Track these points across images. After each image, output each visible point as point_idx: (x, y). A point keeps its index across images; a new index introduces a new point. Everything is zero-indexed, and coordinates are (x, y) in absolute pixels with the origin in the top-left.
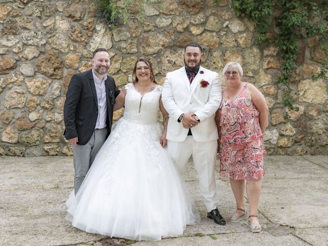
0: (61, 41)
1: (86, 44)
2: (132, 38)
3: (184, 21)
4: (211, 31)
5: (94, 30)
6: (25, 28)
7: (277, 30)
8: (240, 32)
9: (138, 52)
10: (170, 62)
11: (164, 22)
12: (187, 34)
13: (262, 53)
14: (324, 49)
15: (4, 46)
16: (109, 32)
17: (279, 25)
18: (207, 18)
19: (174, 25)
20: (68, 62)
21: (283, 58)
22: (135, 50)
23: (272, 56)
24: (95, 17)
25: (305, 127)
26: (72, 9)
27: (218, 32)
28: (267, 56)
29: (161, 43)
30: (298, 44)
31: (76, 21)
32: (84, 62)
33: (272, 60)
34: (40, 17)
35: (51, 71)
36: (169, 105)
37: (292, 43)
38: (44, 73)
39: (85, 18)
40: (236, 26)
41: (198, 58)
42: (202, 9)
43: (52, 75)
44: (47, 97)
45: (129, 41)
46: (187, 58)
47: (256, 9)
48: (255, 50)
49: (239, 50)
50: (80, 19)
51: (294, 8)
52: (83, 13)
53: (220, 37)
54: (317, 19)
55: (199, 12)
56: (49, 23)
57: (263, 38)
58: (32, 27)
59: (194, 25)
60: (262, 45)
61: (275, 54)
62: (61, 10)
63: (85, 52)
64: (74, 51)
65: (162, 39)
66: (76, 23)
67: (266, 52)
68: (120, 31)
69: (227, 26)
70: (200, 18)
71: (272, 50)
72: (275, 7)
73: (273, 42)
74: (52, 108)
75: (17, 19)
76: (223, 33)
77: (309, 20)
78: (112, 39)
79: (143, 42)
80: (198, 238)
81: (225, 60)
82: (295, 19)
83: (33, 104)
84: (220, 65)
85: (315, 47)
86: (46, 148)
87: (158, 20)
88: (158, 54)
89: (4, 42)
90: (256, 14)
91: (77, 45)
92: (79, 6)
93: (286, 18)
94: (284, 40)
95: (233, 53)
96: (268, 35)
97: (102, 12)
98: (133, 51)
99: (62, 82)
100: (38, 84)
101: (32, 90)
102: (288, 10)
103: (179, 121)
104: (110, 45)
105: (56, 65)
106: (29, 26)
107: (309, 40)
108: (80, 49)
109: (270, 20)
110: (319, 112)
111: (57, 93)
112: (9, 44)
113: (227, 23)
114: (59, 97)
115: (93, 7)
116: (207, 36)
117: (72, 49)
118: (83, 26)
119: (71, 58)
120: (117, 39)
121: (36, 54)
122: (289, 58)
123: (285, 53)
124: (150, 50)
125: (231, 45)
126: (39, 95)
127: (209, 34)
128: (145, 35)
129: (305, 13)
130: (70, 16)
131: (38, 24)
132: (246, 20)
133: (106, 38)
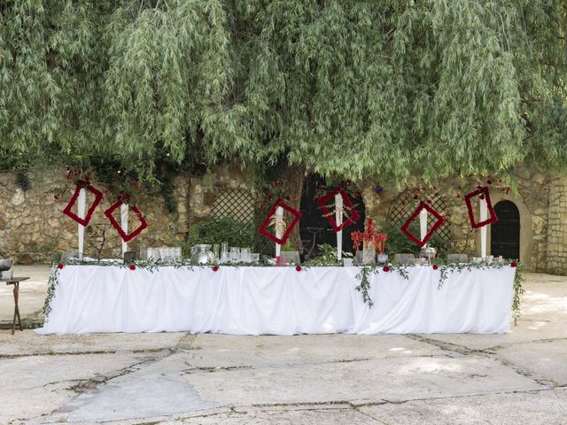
1: (10, 200)
2: (37, 196)
5: (15, 192)
9: (40, 204)
16: (23, 193)
22: (38, 203)
24: (16, 184)
25: (136, 247)
26: (2, 179)
31: (4, 186)
32: (8, 210)
39: (10, 184)
45: (35, 198)
50: (7, 185)
52: (8, 182)
63: (9, 204)
64: (2, 204)
68: (30, 192)
78: (25, 197)
79: (43, 199)
88: (52, 206)
91: (4, 200)
92: (6, 178)
97: (21, 181)
98: (36, 204)
104: (24, 200)
108: (6, 202)
110: (144, 239)
115: (14, 178)
117: (1, 202)
118: (8, 189)
120: (28, 197)
124: (47, 203)
128: (44, 194)
130: (1, 184)
133: (22, 196)
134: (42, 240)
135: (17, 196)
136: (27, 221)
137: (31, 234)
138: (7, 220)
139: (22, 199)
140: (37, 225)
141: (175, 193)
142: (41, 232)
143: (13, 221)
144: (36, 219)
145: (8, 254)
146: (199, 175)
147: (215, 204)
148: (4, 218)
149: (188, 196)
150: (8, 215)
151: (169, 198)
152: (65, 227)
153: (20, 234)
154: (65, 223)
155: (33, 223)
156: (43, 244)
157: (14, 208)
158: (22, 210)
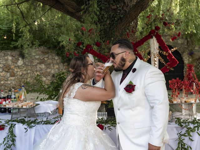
0: (10, 62)
1: (16, 63)
2: (29, 61)
3: (43, 57)
4: (50, 59)
5: (19, 59)
7: (67, 59)
8: (58, 59)
10: (39, 67)
11: (37, 57)
12: (44, 60)
16: (23, 60)
18: (49, 56)
19: (40, 58)
20: (12, 68)
22: (30, 64)
23: (66, 65)
24: (19, 56)
26: (12, 54)
27: (52, 59)
28: (65, 65)
31: (14, 57)
32: (16, 68)
34: (4, 56)
35: (7, 70)
38: (5, 71)
39: (16, 56)
40: (56, 58)
43: (7, 71)
44: (6, 77)
47: (61, 54)
48: (62, 64)
49: (57, 64)
50: (15, 56)
53: (52, 61)
55: (47, 54)
56: (6, 58)
57: (63, 61)
59: (45, 57)
60: (63, 63)
63: (16, 65)
64: (13, 65)
65: (37, 61)
66: (13, 58)
67: (64, 64)
68: (26, 59)
69: (54, 58)
70: (47, 56)
73: (66, 62)
74: (7, 80)
76: (53, 60)
78: (23, 62)
79: (32, 62)
81: (54, 66)
83: (2, 79)
84: (53, 68)
86: (6, 91)
87: (36, 56)
88: (36, 65)
90: (61, 55)
97: (21, 55)
99: (10, 73)
100: (4, 74)
101: (2, 75)
105: (8, 69)
111: (9, 76)
114: (9, 77)
115: (18, 53)
116: (49, 60)
117: (13, 64)
118: (15, 58)
119: (12, 67)
120: (25, 61)
121: (3, 66)
124: (34, 64)
125: (55, 63)
126: (4, 77)
128: (32, 60)
130: (12, 56)
131: (3, 58)
132: (59, 56)
134: (31, 81)
135: (20, 62)
136: (25, 72)
137: (27, 79)
138: (15, 72)
139: (22, 63)
140: (29, 74)
142: (31, 77)
143: (18, 72)
144: (29, 72)
145: (16, 88)
148: (14, 71)
150: (16, 70)
152: (42, 75)
153: (22, 79)
154: (42, 73)
155: (28, 74)
156: (32, 83)
157: (18, 67)
158: (22, 68)
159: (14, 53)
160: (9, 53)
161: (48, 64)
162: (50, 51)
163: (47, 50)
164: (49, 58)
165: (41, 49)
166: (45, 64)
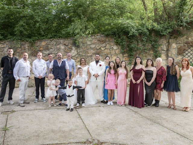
0: (62, 52)
2: (83, 51)
3: (99, 46)
5: (72, 49)
6: (51, 48)
7: (128, 49)
8: (116, 49)
9: (85, 55)
11: (93, 46)
12: (100, 50)
13: (123, 56)
14: (142, 55)
15: (45, 54)
16: (76, 49)
17: (128, 47)
18: (106, 45)
19: (96, 47)
21: (130, 57)
23: (126, 57)
24: (72, 45)
26: (65, 42)
28: (125, 57)
29: (92, 53)
30: (134, 53)
33: (126, 58)
34: (56, 45)
36: (91, 71)
37: (132, 53)
40: (115, 47)
41: (99, 58)
42: (105, 42)
45: (82, 52)
46: (96, 58)
47: (121, 42)
48: (121, 55)
49: (116, 54)
51: (133, 42)
52: (69, 44)
53: (110, 51)
54: (140, 45)
55: (104, 43)
56: (58, 46)
57: (123, 51)
58: (53, 48)
59: (102, 47)
60: (123, 53)
61: (127, 56)
62: (62, 43)
64: (66, 55)
65: (92, 51)
66: (66, 47)
67: (124, 55)
68: (80, 49)
69: (112, 47)
70: (104, 45)
71: (126, 55)
72: (127, 41)
73: (127, 52)
75: (49, 45)
76: (111, 50)
77: (137, 46)
78: (77, 52)
79: (87, 52)
80: (99, 107)
81: (112, 58)
82: (132, 45)
85: (139, 54)
87: (91, 45)
88: (91, 56)
89: (45, 53)
90: (121, 44)
91: (67, 53)
93: (130, 45)
94: (130, 52)
95: (114, 56)
96: (125, 50)
97: (74, 43)
98: (83, 55)
102: (131, 42)
103: (94, 76)
104: (77, 53)
106: (52, 48)
107: (138, 52)
109: (125, 46)
112: (47, 53)
113: (112, 46)
115: (71, 42)
118: (68, 47)
120: (79, 51)
122: (131, 57)
123: (130, 56)
124: (89, 55)
125: (114, 53)
127: (107, 50)
128: (87, 50)
129: (136, 43)
130: (65, 45)
131: (55, 47)
132: (118, 46)
133: (75, 51)
135: (73, 51)
139: (76, 53)
141: (160, 49)
146: (175, 37)
147: (185, 54)
149: (168, 50)
151: (156, 51)
158: (76, 58)
159: (67, 42)
160: (62, 41)
161: (105, 55)
162: (107, 40)
163: (104, 38)
164: (107, 47)
165: (98, 37)
166: (102, 54)
